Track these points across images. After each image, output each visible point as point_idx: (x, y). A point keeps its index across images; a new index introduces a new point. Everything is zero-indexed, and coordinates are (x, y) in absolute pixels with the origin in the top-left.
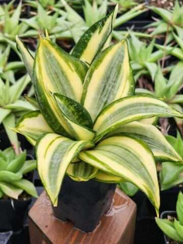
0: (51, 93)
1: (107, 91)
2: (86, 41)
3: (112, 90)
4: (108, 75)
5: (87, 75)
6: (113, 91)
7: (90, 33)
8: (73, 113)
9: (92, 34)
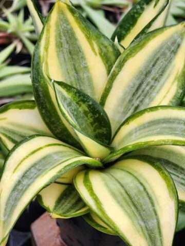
0: (51, 80)
1: (143, 91)
2: (136, 16)
3: (150, 91)
4: (148, 69)
5: (116, 63)
6: (151, 93)
7: (143, 4)
8: (85, 113)
9: (145, 6)
